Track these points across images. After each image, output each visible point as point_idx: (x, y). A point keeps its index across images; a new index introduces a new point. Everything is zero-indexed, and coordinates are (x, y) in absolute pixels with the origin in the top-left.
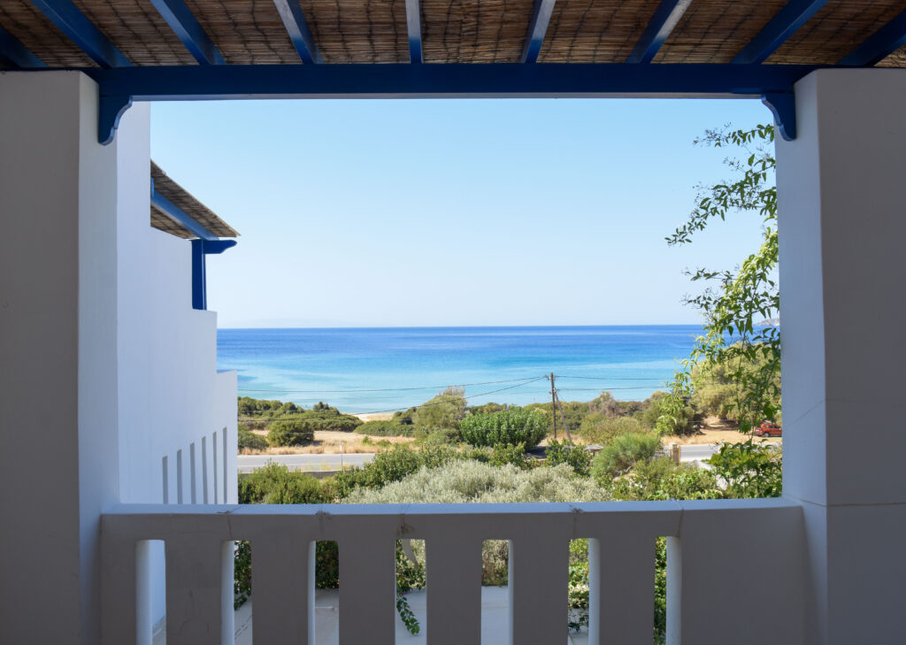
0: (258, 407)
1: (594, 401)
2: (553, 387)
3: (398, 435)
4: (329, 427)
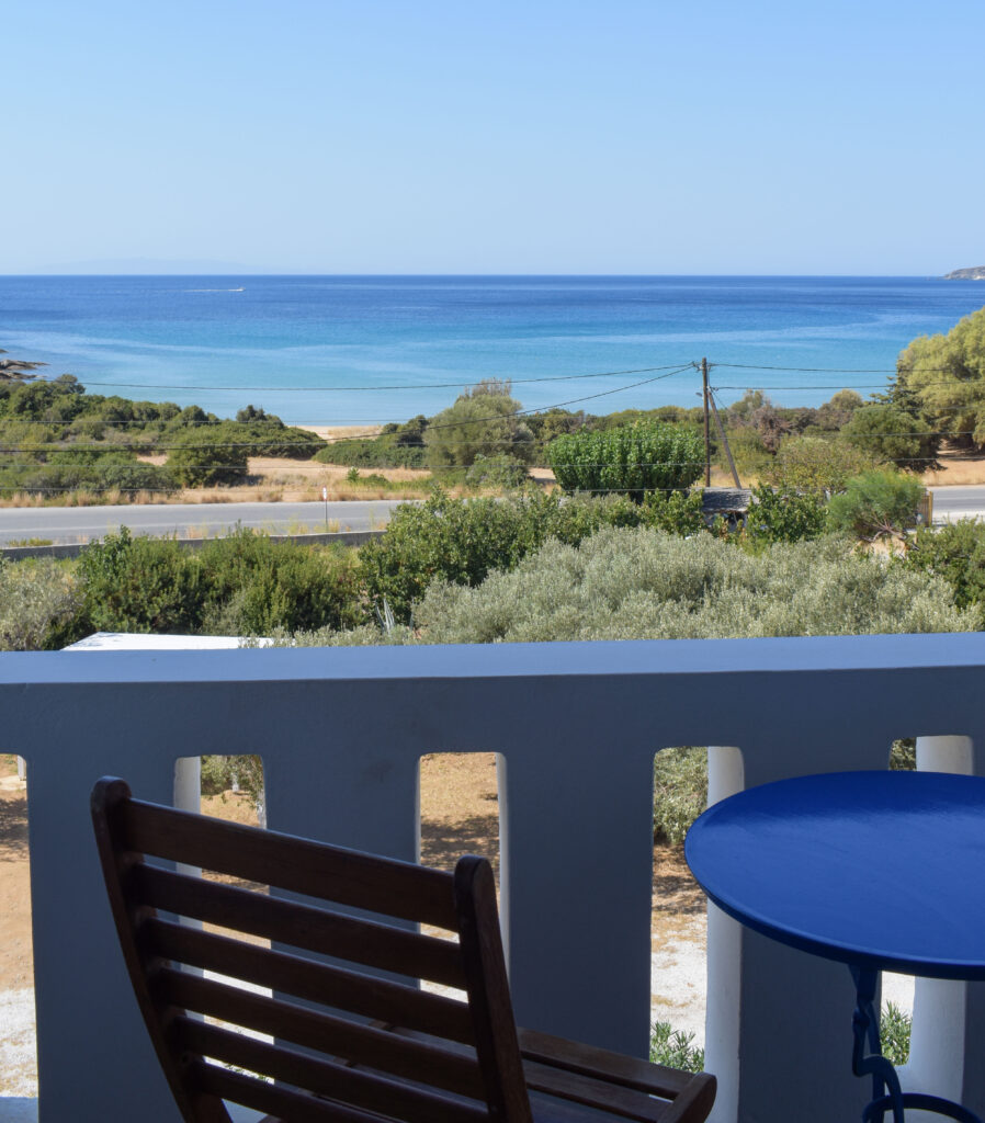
0: (136, 415)
1: (736, 408)
2: (706, 384)
3: (396, 466)
4: (267, 451)
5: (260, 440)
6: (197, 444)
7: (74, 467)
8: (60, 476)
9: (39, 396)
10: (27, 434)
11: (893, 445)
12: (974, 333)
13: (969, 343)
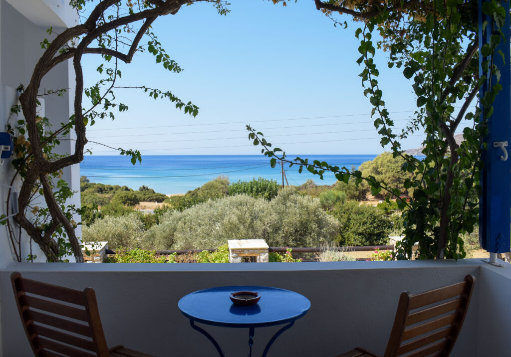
0: (106, 189)
1: (303, 185)
2: (283, 168)
4: (148, 200)
5: (146, 196)
6: (122, 195)
11: (350, 193)
12: (381, 160)
13: (379, 162)
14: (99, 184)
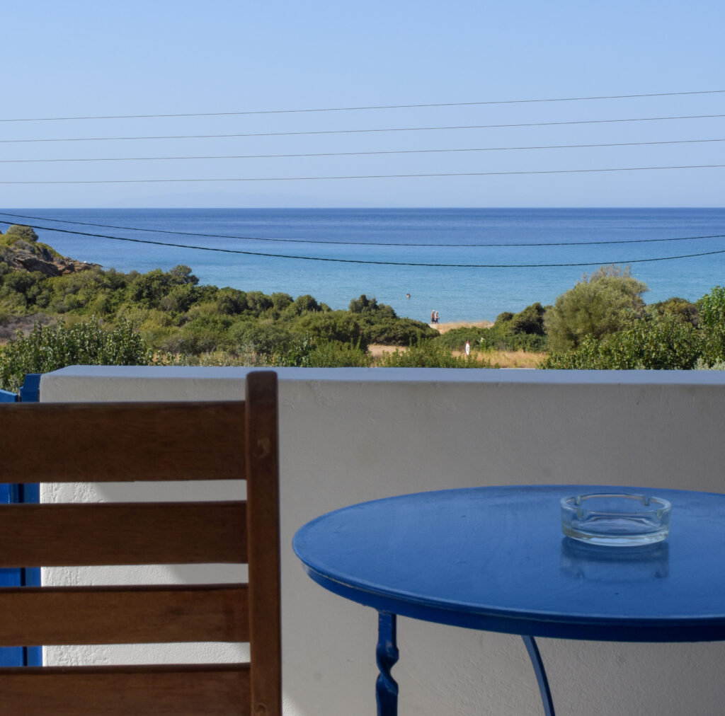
3: (515, 350)
4: (382, 338)
5: (373, 328)
6: (318, 324)
7: (207, 334)
8: (196, 340)
9: (155, 285)
10: (147, 317)
14: (227, 289)
